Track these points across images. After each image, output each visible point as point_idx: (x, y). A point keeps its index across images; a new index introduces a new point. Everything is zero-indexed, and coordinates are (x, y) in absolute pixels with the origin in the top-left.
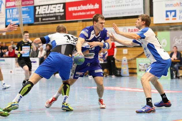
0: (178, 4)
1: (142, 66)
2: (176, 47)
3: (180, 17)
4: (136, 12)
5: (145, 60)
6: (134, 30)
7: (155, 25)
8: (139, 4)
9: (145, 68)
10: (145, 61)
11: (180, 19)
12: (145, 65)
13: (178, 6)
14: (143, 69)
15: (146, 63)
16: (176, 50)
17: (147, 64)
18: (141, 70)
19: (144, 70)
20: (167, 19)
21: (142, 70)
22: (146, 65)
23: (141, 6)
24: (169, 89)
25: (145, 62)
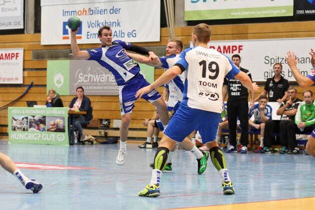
0: (86, 11)
1: (18, 121)
2: (81, 88)
3: (88, 35)
4: (10, 24)
5: (23, 110)
6: (6, 54)
7: (43, 48)
8: (16, 9)
9: (23, 124)
10: (24, 112)
11: (88, 38)
12: (23, 119)
13: (86, 14)
14: (19, 126)
15: (26, 116)
16: (81, 93)
17: (27, 118)
18: (16, 128)
19: (21, 128)
20: (64, 38)
21: (18, 128)
22: (25, 119)
23: (19, 13)
24: (66, 163)
25: (24, 114)
